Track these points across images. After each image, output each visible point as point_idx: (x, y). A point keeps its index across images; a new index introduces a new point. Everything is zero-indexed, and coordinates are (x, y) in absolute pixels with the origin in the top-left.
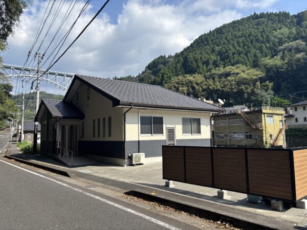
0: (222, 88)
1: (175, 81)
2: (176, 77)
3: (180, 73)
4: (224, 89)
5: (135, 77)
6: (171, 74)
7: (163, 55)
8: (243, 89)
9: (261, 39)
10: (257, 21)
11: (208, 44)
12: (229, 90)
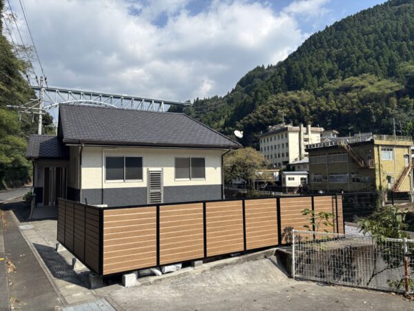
0: (339, 108)
1: (272, 102)
2: (275, 96)
3: (281, 90)
4: (341, 110)
5: (223, 97)
6: (268, 91)
7: (261, 66)
8: (369, 109)
9: (402, 34)
10: (397, 7)
11: (322, 47)
12: (347, 111)
